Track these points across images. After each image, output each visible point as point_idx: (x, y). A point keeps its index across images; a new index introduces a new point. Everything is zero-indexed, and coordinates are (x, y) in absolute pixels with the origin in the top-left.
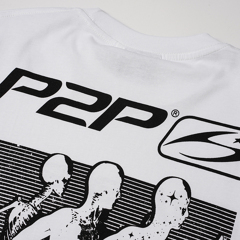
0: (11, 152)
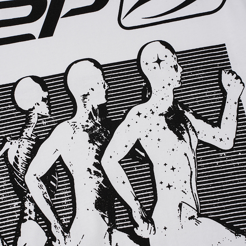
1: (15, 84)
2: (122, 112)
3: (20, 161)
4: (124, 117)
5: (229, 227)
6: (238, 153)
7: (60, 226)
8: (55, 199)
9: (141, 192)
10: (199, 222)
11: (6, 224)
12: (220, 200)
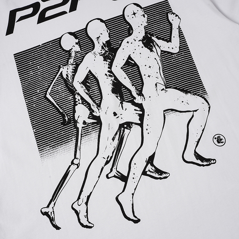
0: (40, 50)
1: (60, 38)
2: (119, 43)
3: (69, 76)
6: (182, 54)
7: (95, 105)
8: (91, 92)
9: (135, 81)
10: (166, 91)
12: (176, 79)
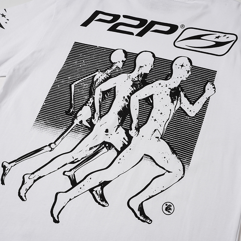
1: (115, 50)
2: (153, 80)
3: (98, 81)
4: (152, 83)
5: (172, 149)
6: (195, 120)
7: (99, 114)
8: (103, 102)
9: (142, 117)
10: (159, 140)
11: (78, 103)
12: (175, 136)
